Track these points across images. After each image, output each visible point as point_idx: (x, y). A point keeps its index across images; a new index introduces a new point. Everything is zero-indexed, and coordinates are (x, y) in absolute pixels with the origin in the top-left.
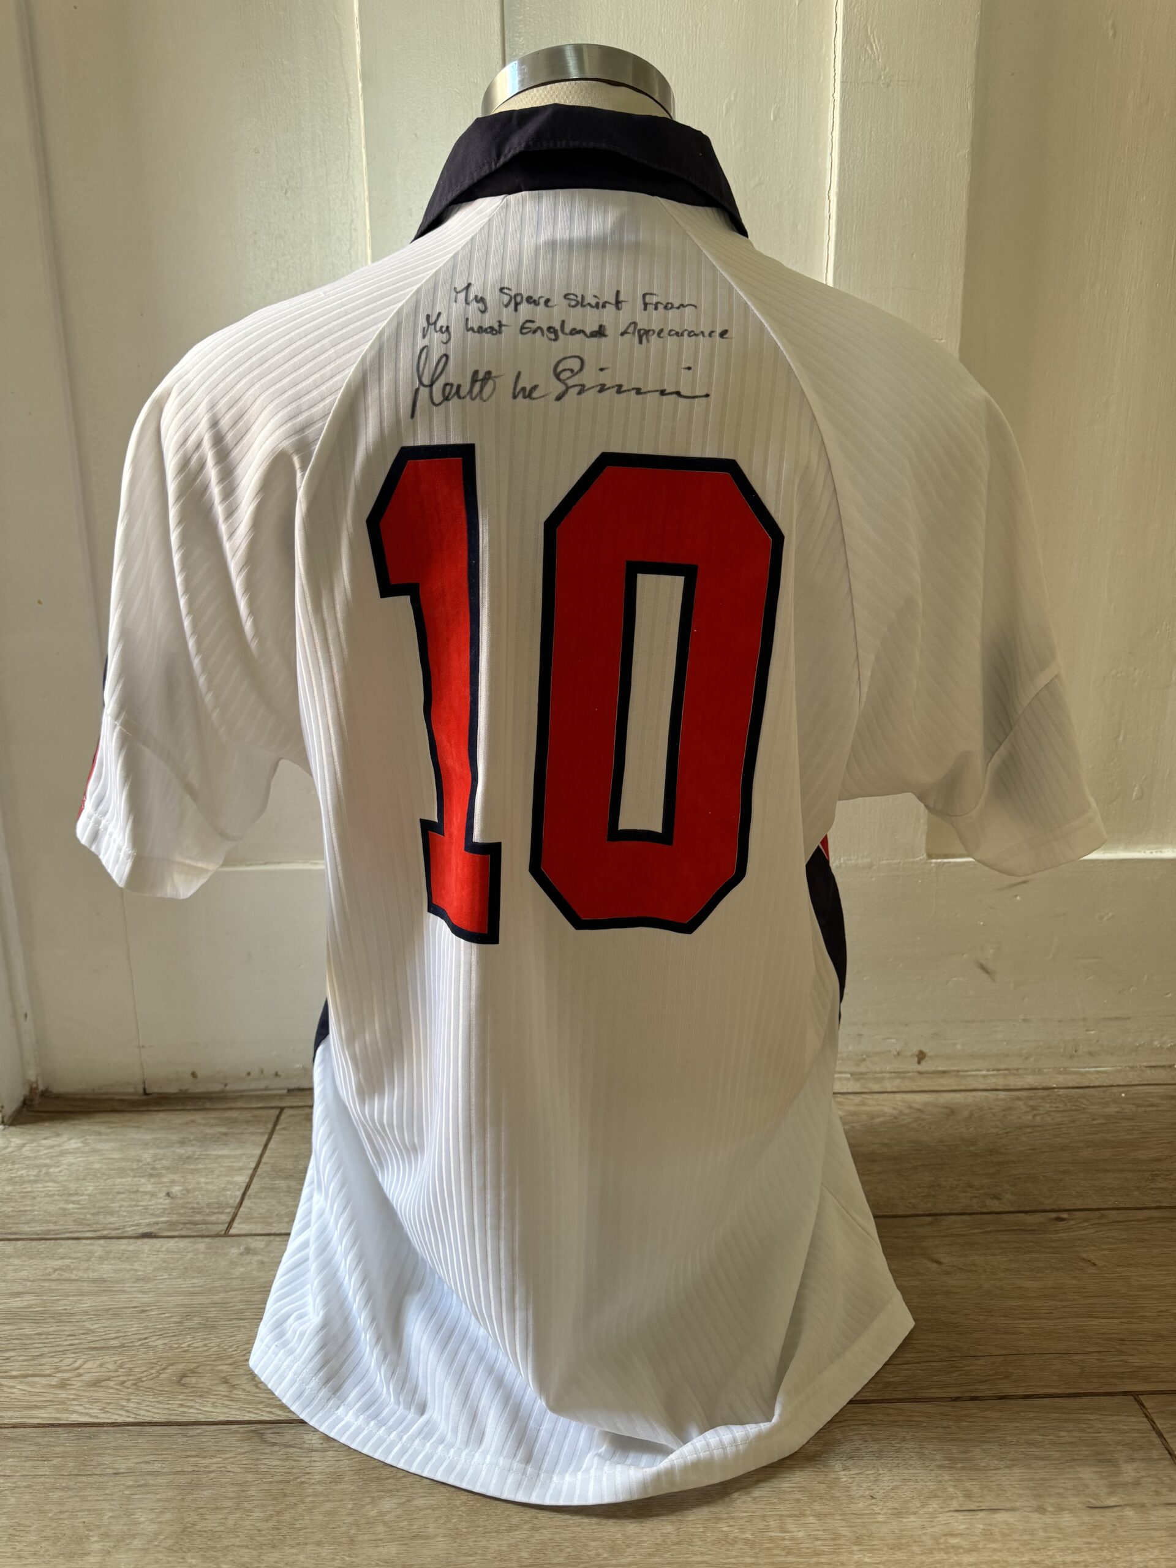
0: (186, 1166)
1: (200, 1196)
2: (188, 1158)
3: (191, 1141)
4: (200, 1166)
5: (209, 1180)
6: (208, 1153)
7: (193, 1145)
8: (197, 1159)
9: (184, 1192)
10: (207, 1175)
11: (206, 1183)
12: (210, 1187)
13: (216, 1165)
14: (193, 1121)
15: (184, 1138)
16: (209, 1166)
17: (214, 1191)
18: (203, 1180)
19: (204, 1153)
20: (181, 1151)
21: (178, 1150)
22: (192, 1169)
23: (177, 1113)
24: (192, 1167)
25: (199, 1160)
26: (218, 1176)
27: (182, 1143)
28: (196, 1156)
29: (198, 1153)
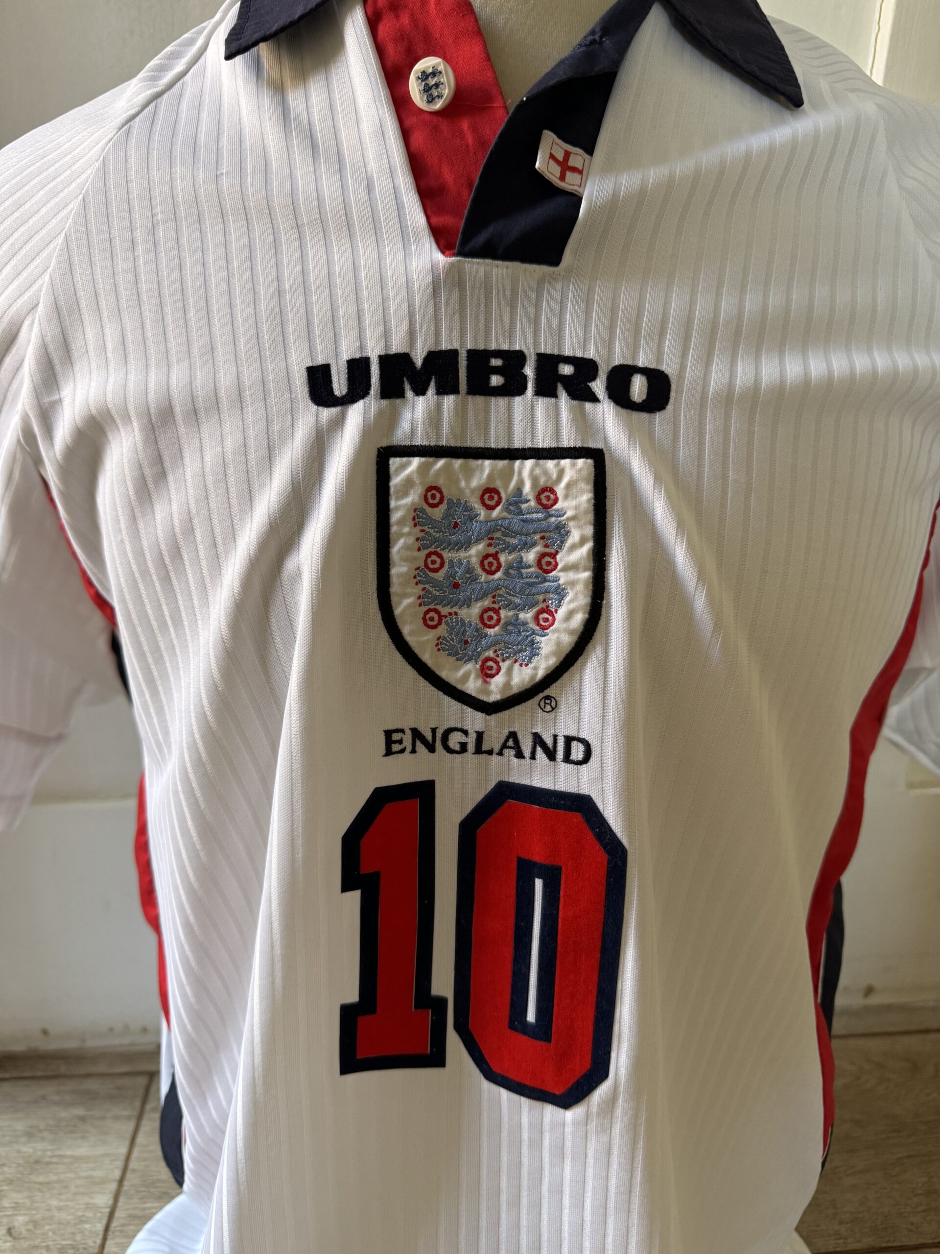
0: (33, 1178)
1: (50, 1234)
2: (37, 1162)
3: (40, 1131)
4: (53, 1178)
5: (62, 1204)
6: (62, 1153)
7: (43, 1139)
8: (48, 1163)
9: (31, 1227)
10: (60, 1194)
11: (60, 1209)
12: (63, 1216)
13: (71, 1175)
14: (44, 1098)
15: (32, 1127)
16: (62, 1176)
17: (68, 1223)
18: (55, 1203)
19: (58, 1153)
20: (27, 1149)
21: (24, 1149)
22: (41, 1184)
23: (25, 1082)
24: (41, 1179)
25: (51, 1166)
26: (75, 1194)
27: (30, 1135)
28: (47, 1159)
29: (49, 1153)
